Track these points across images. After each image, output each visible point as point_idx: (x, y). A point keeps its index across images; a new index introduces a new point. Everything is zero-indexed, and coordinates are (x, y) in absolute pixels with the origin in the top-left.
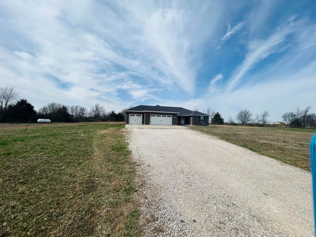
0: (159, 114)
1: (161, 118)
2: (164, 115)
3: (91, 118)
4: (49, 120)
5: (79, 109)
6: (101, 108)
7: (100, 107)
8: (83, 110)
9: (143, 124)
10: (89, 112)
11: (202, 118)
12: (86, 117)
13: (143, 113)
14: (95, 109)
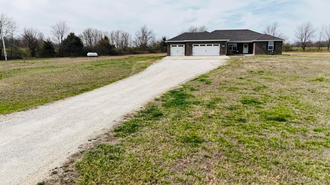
0: (203, 44)
1: (206, 47)
2: (210, 44)
3: (136, 49)
4: (95, 54)
5: (120, 36)
6: (150, 33)
7: (148, 31)
8: (125, 37)
9: (185, 55)
10: (134, 40)
11: (271, 44)
12: (130, 48)
13: (185, 43)
14: (141, 35)
